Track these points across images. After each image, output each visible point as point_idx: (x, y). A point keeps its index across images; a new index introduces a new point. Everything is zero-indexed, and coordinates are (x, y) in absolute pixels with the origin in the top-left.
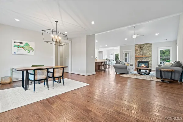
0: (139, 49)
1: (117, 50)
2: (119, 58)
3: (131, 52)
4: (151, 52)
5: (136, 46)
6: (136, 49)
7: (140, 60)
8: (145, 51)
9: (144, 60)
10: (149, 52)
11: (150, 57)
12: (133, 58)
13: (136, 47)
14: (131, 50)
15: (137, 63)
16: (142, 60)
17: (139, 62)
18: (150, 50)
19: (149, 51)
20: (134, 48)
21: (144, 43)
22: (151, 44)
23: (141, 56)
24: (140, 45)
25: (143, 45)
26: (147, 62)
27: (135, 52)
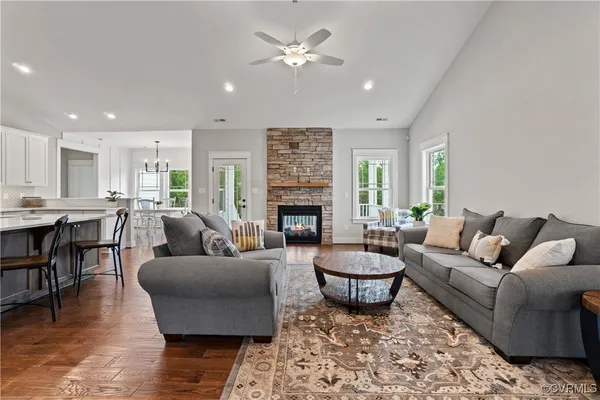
0: (284, 150)
1: (178, 146)
2: (189, 191)
3: (249, 160)
4: (330, 169)
5: (271, 135)
6: (271, 152)
7: (288, 199)
8: (307, 161)
9: (303, 199)
10: (325, 168)
11: (328, 190)
12: (255, 190)
13: (270, 138)
14: (247, 154)
15: (276, 217)
16: (297, 203)
17: (284, 211)
18: (327, 158)
19: (322, 162)
20: (261, 144)
21: (302, 125)
22: (329, 133)
23: (293, 183)
24: (288, 133)
25: (301, 132)
26: (316, 211)
27: (266, 162)
